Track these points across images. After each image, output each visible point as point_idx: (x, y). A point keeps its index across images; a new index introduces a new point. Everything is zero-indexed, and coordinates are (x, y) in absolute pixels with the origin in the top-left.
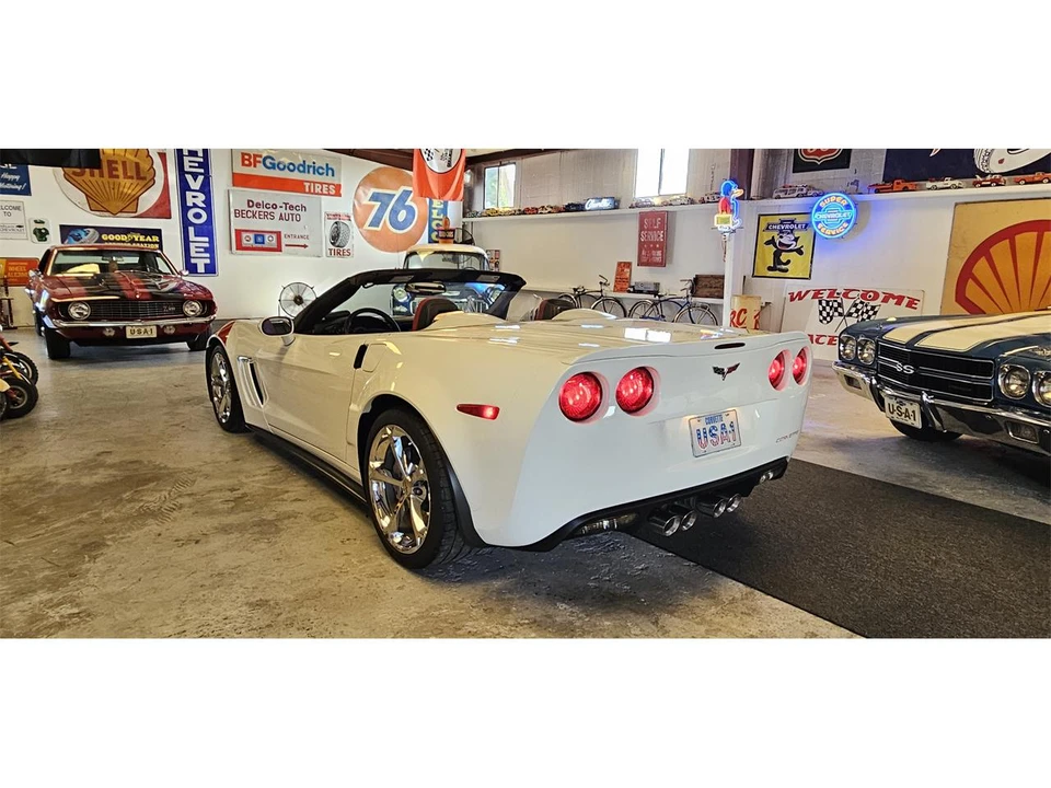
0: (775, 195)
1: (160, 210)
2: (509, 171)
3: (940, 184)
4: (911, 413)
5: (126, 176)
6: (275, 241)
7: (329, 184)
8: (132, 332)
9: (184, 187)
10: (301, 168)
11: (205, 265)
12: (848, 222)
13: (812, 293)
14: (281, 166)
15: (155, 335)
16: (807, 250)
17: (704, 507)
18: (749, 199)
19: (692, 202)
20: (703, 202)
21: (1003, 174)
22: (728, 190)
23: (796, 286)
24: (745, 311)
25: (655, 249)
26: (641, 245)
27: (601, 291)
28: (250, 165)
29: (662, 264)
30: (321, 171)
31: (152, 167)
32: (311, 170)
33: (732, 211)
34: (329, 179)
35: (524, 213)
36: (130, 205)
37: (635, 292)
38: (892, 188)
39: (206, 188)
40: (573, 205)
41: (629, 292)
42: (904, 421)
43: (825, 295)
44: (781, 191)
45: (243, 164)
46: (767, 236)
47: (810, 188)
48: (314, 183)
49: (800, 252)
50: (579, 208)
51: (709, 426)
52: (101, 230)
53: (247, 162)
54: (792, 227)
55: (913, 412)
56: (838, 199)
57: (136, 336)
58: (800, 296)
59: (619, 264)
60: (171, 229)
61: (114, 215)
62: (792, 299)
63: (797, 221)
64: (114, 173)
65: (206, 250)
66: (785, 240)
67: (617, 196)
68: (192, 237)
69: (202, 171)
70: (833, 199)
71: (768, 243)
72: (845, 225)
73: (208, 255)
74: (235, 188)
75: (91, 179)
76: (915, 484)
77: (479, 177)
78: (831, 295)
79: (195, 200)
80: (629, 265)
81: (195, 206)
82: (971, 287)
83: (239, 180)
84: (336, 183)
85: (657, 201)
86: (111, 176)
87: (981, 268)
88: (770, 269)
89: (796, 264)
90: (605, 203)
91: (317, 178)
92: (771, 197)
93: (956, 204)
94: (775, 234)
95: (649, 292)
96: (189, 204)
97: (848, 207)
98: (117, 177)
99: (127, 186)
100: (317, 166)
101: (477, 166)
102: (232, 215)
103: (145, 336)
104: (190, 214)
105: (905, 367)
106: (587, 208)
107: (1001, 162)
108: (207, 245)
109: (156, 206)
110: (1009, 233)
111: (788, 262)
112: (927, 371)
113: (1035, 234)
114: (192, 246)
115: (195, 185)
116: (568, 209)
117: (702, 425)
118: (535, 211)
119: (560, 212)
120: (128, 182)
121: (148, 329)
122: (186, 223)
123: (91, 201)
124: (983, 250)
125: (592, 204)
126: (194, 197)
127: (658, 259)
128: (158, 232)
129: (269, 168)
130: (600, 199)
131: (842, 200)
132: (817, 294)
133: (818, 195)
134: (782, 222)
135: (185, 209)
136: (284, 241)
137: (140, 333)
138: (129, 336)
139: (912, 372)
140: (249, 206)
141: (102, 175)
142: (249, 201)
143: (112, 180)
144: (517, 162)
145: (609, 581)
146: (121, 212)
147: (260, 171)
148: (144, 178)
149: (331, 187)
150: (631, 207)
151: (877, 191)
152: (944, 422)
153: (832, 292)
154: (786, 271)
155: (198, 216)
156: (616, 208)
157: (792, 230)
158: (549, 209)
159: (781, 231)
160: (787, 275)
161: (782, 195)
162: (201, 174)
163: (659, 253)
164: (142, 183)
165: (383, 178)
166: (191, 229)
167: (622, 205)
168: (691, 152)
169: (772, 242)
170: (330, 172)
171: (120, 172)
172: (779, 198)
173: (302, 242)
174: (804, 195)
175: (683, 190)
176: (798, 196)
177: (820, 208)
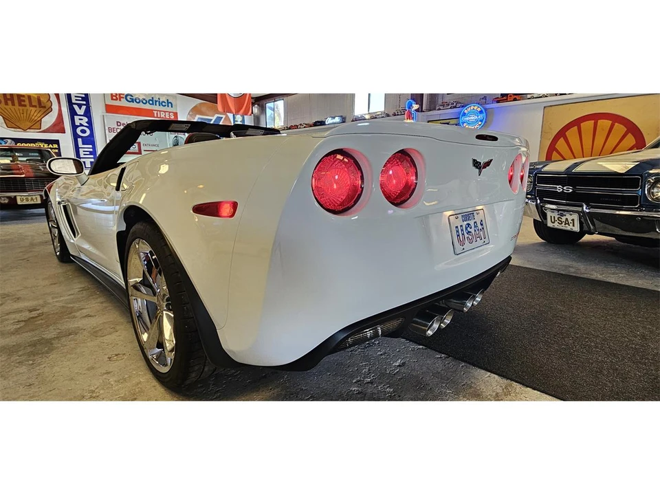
0: (437, 108)
1: (57, 128)
2: (280, 104)
4: (570, 221)
5: (31, 105)
6: (137, 148)
7: (170, 112)
8: (22, 200)
9: (73, 113)
10: (151, 102)
11: (91, 162)
12: (481, 121)
14: (138, 101)
15: (39, 202)
17: (454, 303)
18: (422, 111)
19: (388, 115)
20: (395, 115)
22: (410, 106)
28: (117, 99)
30: (164, 104)
31: (49, 99)
32: (157, 103)
33: (413, 118)
34: (169, 109)
35: (290, 129)
36: (36, 125)
38: (507, 99)
39: (88, 114)
40: (318, 122)
42: (564, 228)
44: (441, 105)
45: (112, 99)
47: (457, 103)
48: (160, 111)
50: (322, 123)
51: (465, 223)
52: (17, 140)
53: (114, 98)
55: (573, 220)
56: (475, 108)
57: (25, 203)
60: (66, 140)
61: (25, 130)
64: (23, 103)
65: (91, 153)
67: (344, 115)
68: (80, 144)
69: (85, 103)
70: (472, 108)
72: (480, 123)
73: (92, 156)
74: (107, 114)
75: (6, 107)
76: (574, 273)
77: (263, 109)
79: (81, 122)
81: (81, 125)
82: (555, 156)
83: (110, 109)
84: (174, 111)
85: (368, 116)
86: (20, 105)
87: (561, 144)
90: (337, 120)
91: (161, 108)
92: (435, 109)
93: (545, 107)
96: (77, 123)
97: (481, 112)
98: (25, 106)
99: (34, 112)
100: (161, 100)
101: (261, 103)
102: (107, 131)
103: (32, 203)
104: (78, 130)
105: (565, 188)
106: (326, 123)
108: (91, 150)
109: (54, 125)
110: (577, 123)
112: (583, 189)
113: (593, 121)
114: (81, 150)
115: (81, 111)
116: (316, 124)
117: (459, 222)
118: (296, 127)
119: (311, 126)
120: (33, 109)
121: (34, 197)
122: (76, 136)
123: (7, 121)
124: (562, 134)
125: (329, 121)
126: (80, 119)
128: (57, 142)
129: (130, 102)
130: (334, 118)
131: (478, 108)
133: (463, 107)
135: (74, 127)
136: (143, 148)
137: (27, 200)
138: (19, 202)
139: (571, 191)
140: (118, 125)
141: (13, 104)
142: (117, 122)
143: (20, 108)
144: (284, 98)
145: (371, 382)
146: (29, 128)
147: (124, 103)
148: (45, 107)
149: (171, 114)
150: (353, 121)
151: (498, 102)
152: (596, 226)
155: (83, 131)
156: (344, 122)
158: (305, 125)
161: (441, 107)
162: (84, 105)
164: (43, 110)
165: (204, 109)
166: (80, 140)
167: (347, 120)
168: (386, 95)
170: (170, 104)
171: (27, 102)
172: (439, 109)
173: (154, 148)
174: (455, 107)
175: (382, 109)
176: (451, 108)
177: (464, 114)
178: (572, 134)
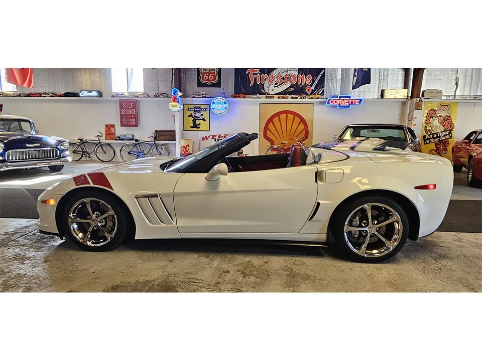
0: (192, 96)
3: (256, 96)
12: (226, 109)
13: (211, 137)
16: (207, 119)
19: (148, 96)
20: (156, 96)
21: (275, 94)
22: (175, 93)
23: (205, 134)
24: (189, 145)
25: (131, 118)
26: (122, 116)
27: (99, 140)
29: (136, 125)
33: (178, 102)
37: (120, 139)
38: (239, 96)
40: (69, 93)
41: (117, 140)
43: (217, 137)
44: (195, 95)
46: (189, 113)
47: (206, 94)
49: (204, 120)
50: (75, 95)
54: (199, 109)
58: (207, 138)
59: (107, 126)
62: (203, 140)
63: (202, 107)
66: (197, 115)
67: (100, 90)
70: (219, 99)
71: (189, 116)
72: (225, 110)
78: (219, 137)
80: (113, 126)
82: (268, 133)
85: (126, 94)
87: (271, 126)
88: (192, 127)
89: (203, 125)
92: (190, 96)
93: (260, 104)
94: (192, 112)
95: (129, 140)
97: (225, 103)
106: (80, 95)
107: (272, 90)
110: (278, 114)
111: (200, 124)
113: (285, 115)
116: (67, 95)
118: (40, 95)
119: (60, 96)
124: (271, 120)
127: (134, 123)
130: (90, 92)
131: (222, 100)
132: (213, 137)
133: (212, 97)
134: (195, 108)
150: (113, 97)
151: (234, 97)
153: (220, 136)
154: (199, 128)
157: (200, 111)
158: (51, 95)
159: (195, 111)
160: (200, 129)
163: (134, 120)
167: (105, 95)
169: (191, 116)
172: (194, 97)
174: (205, 97)
175: (142, 90)
176: (202, 97)
177: (214, 103)
178: (276, 120)
